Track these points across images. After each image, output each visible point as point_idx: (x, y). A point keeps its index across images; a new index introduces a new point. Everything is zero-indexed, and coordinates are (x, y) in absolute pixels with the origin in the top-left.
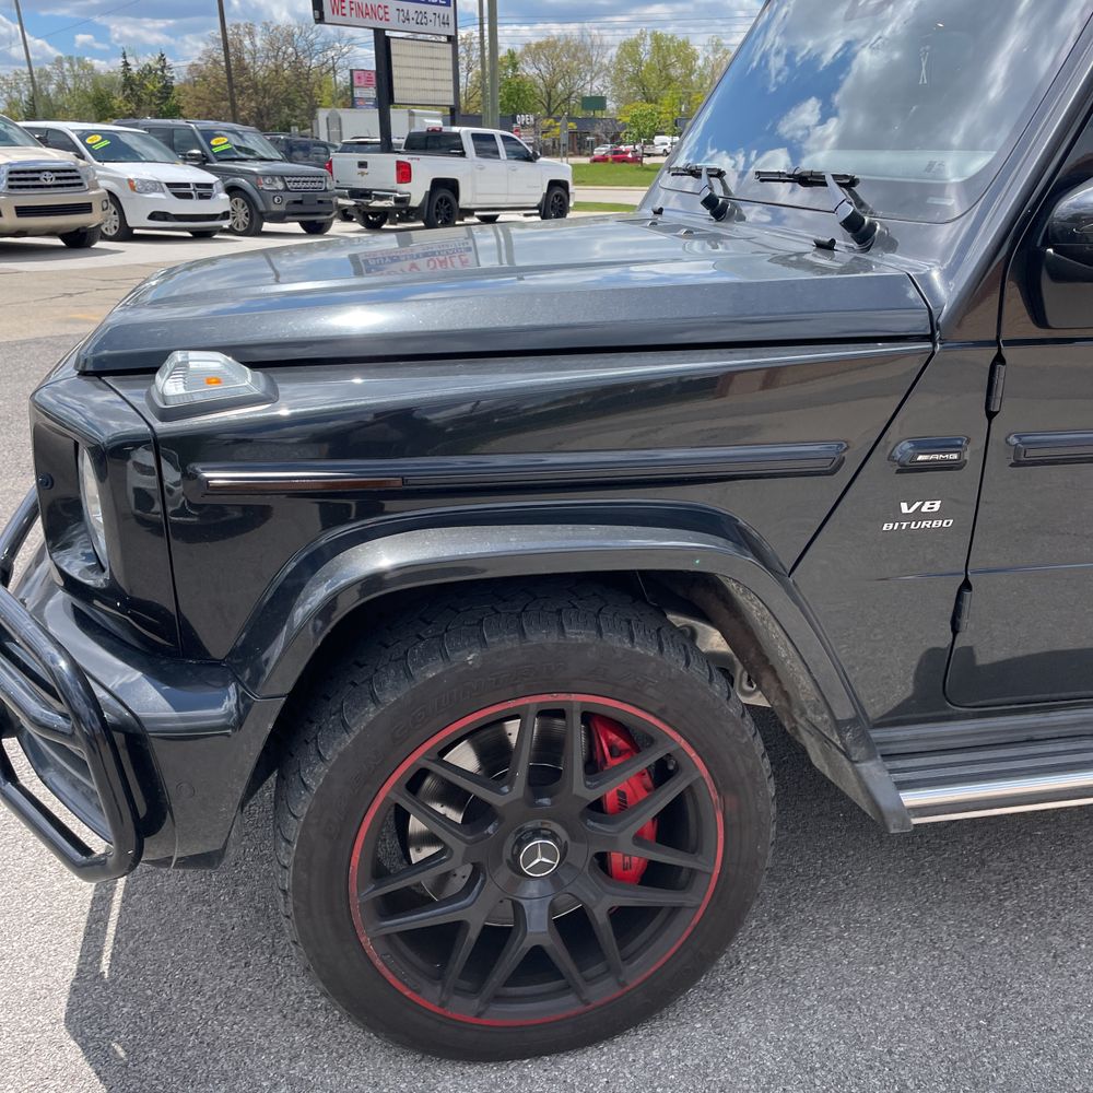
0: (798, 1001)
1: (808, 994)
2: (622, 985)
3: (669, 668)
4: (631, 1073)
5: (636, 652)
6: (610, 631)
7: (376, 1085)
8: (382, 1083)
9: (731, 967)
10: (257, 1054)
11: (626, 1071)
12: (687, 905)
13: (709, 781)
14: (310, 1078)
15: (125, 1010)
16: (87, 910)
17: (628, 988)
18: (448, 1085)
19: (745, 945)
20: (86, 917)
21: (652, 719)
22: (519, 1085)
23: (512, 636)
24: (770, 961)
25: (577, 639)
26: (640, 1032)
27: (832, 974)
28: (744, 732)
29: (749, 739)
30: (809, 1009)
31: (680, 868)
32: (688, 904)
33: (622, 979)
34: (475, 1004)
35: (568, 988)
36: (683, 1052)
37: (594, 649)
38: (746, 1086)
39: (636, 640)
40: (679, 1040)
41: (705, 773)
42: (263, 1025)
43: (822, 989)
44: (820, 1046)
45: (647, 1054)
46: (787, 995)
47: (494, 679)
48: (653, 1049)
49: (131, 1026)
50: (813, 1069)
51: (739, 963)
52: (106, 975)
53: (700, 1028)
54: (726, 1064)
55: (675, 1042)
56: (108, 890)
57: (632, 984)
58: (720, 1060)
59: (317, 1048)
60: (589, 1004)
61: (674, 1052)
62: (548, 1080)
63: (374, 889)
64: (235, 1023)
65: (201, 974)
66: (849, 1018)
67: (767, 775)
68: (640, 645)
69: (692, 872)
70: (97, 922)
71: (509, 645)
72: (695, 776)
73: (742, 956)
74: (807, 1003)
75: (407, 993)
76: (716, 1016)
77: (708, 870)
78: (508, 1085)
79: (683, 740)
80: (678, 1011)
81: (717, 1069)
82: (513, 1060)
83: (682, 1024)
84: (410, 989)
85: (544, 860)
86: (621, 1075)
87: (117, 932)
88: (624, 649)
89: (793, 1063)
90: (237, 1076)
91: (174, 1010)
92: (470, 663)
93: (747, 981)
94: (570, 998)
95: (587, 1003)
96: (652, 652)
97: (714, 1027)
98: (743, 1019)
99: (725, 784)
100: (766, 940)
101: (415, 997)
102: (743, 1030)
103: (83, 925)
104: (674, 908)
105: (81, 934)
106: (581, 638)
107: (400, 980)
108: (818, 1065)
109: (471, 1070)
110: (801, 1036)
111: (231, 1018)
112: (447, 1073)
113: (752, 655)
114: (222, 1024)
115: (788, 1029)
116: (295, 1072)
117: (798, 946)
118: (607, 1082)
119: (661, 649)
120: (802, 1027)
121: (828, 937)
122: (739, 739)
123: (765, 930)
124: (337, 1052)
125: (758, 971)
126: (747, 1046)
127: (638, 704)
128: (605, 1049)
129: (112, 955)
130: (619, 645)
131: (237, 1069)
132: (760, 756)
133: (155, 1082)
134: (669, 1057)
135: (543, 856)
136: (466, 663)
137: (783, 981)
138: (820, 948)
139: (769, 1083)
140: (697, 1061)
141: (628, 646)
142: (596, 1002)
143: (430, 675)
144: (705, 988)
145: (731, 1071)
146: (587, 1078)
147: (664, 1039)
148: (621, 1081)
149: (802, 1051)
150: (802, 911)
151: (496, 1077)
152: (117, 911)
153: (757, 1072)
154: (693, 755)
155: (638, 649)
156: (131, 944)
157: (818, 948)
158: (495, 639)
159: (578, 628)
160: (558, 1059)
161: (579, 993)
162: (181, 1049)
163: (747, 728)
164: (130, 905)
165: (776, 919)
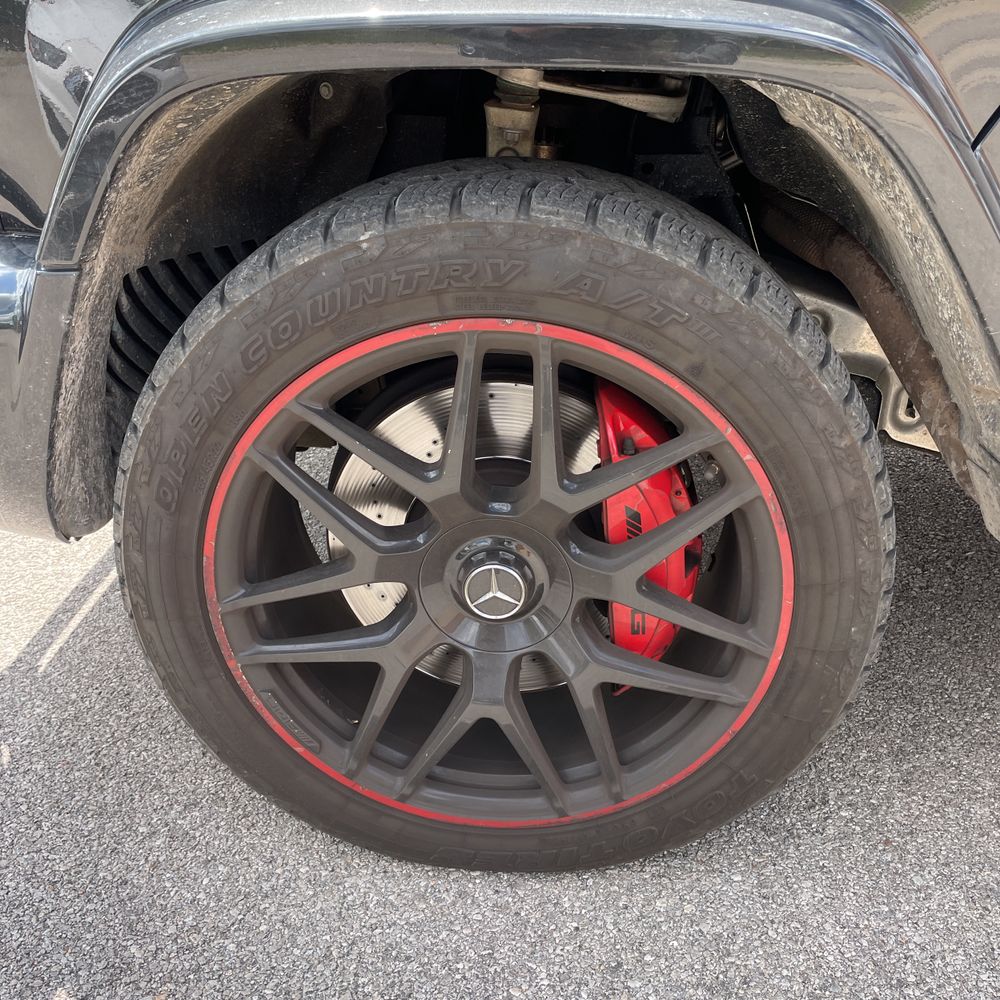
0: (904, 875)
1: (922, 868)
2: (618, 798)
3: (714, 292)
4: (615, 924)
5: (655, 256)
6: (612, 216)
7: (272, 860)
8: (279, 861)
9: (814, 807)
10: (152, 790)
11: (609, 920)
12: (724, 700)
13: (773, 507)
14: (198, 834)
15: (38, 710)
16: (62, 598)
17: (624, 805)
18: (360, 883)
19: (842, 780)
20: (57, 605)
21: (677, 385)
22: (454, 904)
23: (439, 207)
24: (875, 809)
25: (548, 221)
26: (648, 869)
27: (969, 846)
28: (845, 429)
29: (854, 444)
30: (919, 890)
31: (722, 645)
32: (724, 698)
33: (616, 789)
34: (399, 783)
35: (535, 788)
36: (702, 911)
37: (578, 243)
38: (785, 984)
39: (658, 236)
40: (701, 893)
41: (768, 493)
42: (175, 758)
43: (947, 865)
44: (923, 949)
45: (648, 902)
46: (888, 863)
47: (403, 277)
48: (659, 896)
49: (34, 729)
50: (901, 983)
51: (825, 803)
52: (41, 670)
53: (740, 881)
54: (763, 943)
55: (694, 893)
56: (95, 581)
57: (631, 798)
58: (755, 936)
59: (223, 798)
60: (566, 815)
61: (688, 909)
62: (494, 905)
63: (244, 595)
64: (146, 750)
65: (138, 686)
66: (982, 916)
67: (880, 513)
68: (665, 245)
69: (739, 651)
70: (65, 611)
71: (430, 219)
72: (748, 496)
73: (832, 795)
74: (918, 881)
75: (299, 749)
76: (769, 871)
77: (762, 651)
78: (438, 900)
79: (730, 429)
80: (713, 851)
81: (747, 948)
82: (458, 868)
83: (714, 871)
84: (303, 745)
85: (500, 595)
86: (599, 923)
87: (80, 626)
88: (633, 248)
89: (871, 966)
90: (115, 813)
91: (89, 720)
92: (365, 246)
93: (831, 831)
94: (538, 801)
95: (562, 813)
96: (686, 261)
97: (761, 885)
98: (809, 883)
99: (803, 517)
100: (876, 780)
101: (309, 756)
102: (805, 898)
103: (48, 614)
104: (708, 701)
105: (43, 621)
106: (559, 221)
107: (287, 730)
108: (912, 979)
109: (397, 868)
110: (895, 928)
111: (145, 742)
112: (367, 866)
113: (911, 353)
114: (131, 747)
115: (877, 914)
116: (184, 823)
117: (924, 797)
118: (577, 929)
119: (704, 256)
120: (900, 916)
121: (976, 792)
122: (836, 440)
123: (880, 765)
124: (244, 810)
125: (852, 820)
126: (804, 923)
127: (653, 353)
128: (590, 882)
129: (61, 649)
130: (624, 240)
131: (120, 805)
132: (871, 476)
133: (21, 800)
134: (678, 913)
135: (500, 589)
136: (356, 246)
137: (887, 842)
138: (959, 806)
139: (823, 988)
140: (719, 930)
141: (640, 243)
142: (575, 815)
143: (301, 261)
144: (763, 829)
145: (767, 957)
146: (550, 917)
147: (679, 886)
148: (597, 931)
149: (890, 951)
150: (943, 750)
151: (426, 886)
152: (91, 605)
153: (808, 968)
154: (749, 457)
155: (658, 251)
156: (86, 641)
157: (956, 805)
158: (410, 210)
159: (555, 203)
160: (520, 881)
161: (551, 798)
162: (71, 766)
163: (851, 422)
164: (108, 601)
165: (899, 755)
